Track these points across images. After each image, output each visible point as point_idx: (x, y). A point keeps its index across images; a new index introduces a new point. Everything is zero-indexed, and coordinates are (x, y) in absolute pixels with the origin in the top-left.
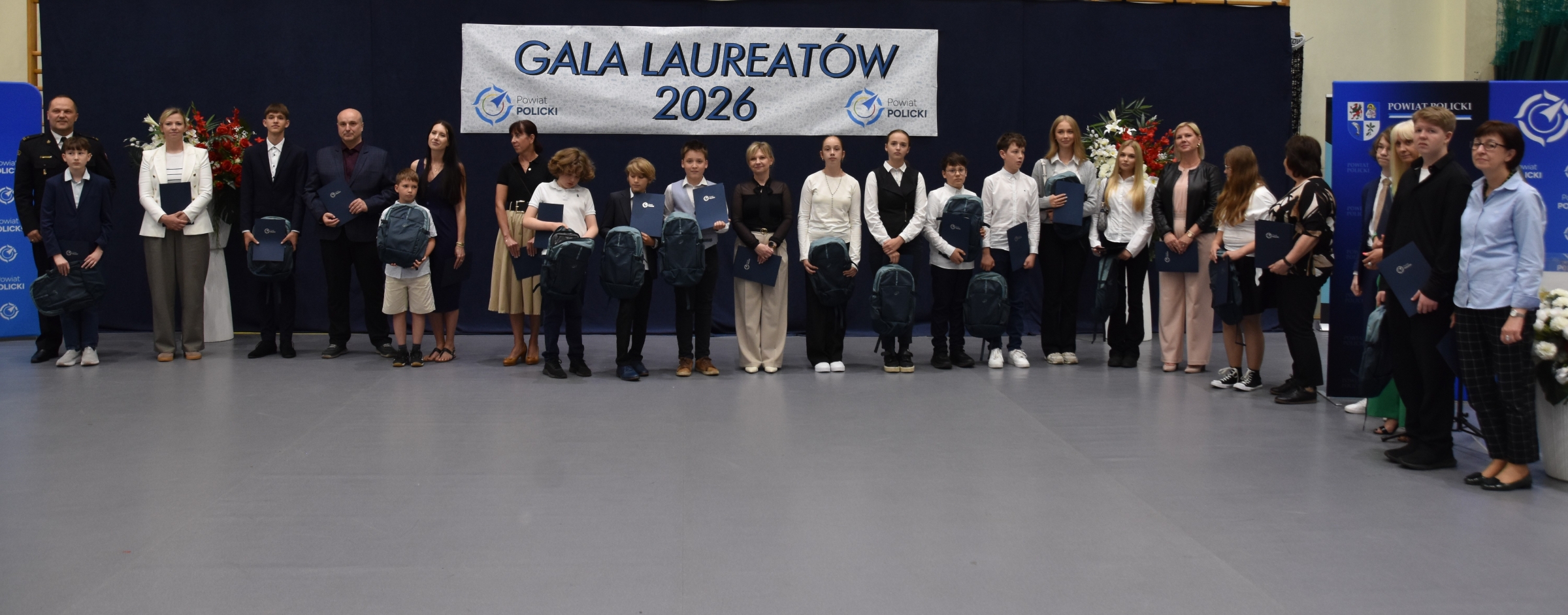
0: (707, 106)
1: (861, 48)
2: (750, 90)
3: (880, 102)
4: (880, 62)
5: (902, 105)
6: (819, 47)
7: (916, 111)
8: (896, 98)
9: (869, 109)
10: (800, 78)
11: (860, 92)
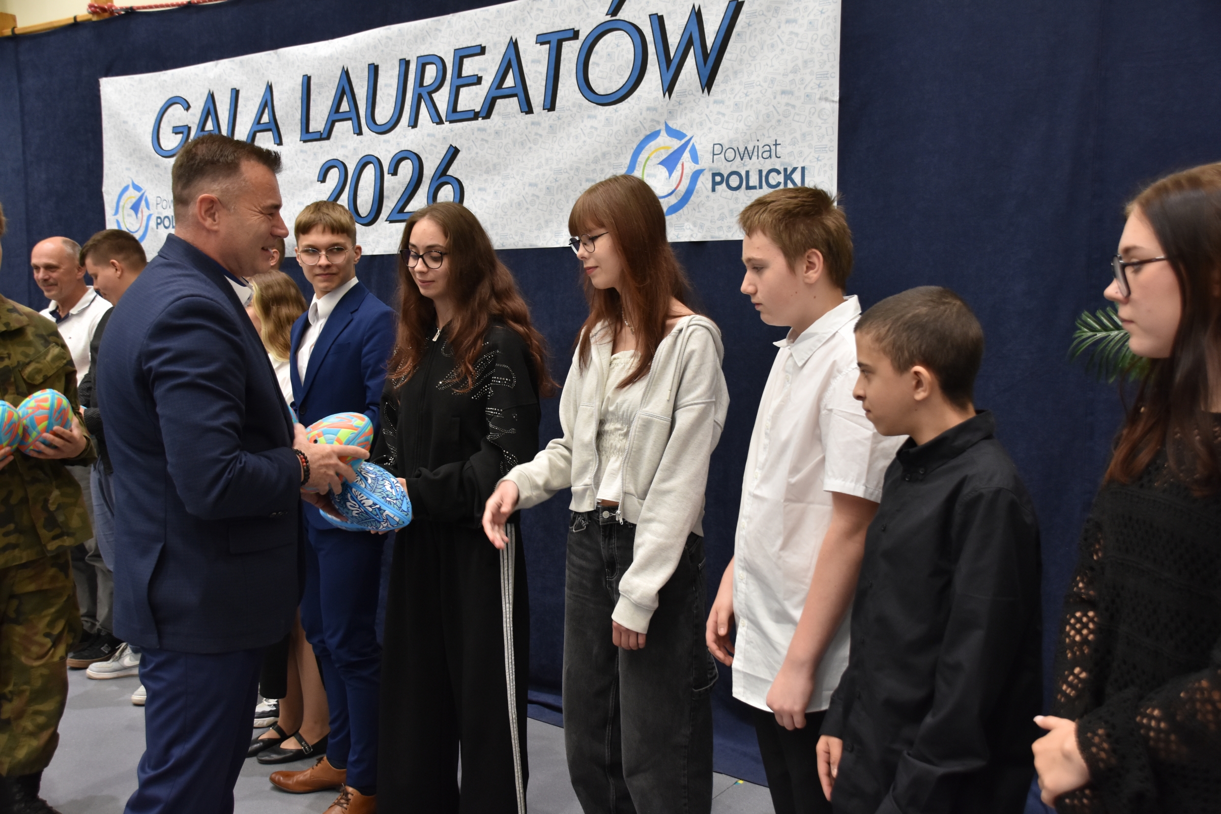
0: (385, 193)
1: (659, 21)
2: (453, 153)
3: (695, 158)
4: (699, 51)
5: (746, 158)
6: (575, 35)
7: (778, 172)
8: (731, 141)
9: (670, 175)
10: (539, 114)
11: (654, 135)
